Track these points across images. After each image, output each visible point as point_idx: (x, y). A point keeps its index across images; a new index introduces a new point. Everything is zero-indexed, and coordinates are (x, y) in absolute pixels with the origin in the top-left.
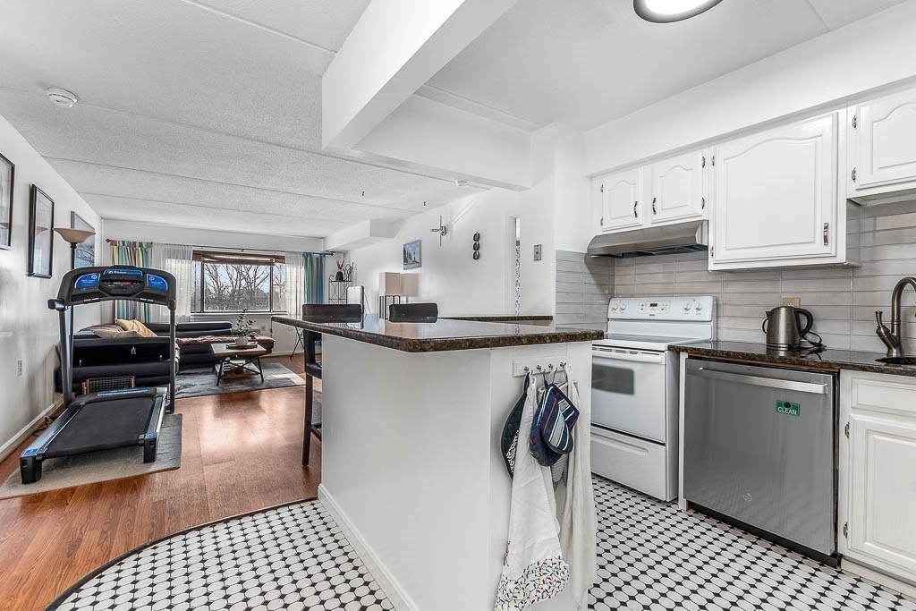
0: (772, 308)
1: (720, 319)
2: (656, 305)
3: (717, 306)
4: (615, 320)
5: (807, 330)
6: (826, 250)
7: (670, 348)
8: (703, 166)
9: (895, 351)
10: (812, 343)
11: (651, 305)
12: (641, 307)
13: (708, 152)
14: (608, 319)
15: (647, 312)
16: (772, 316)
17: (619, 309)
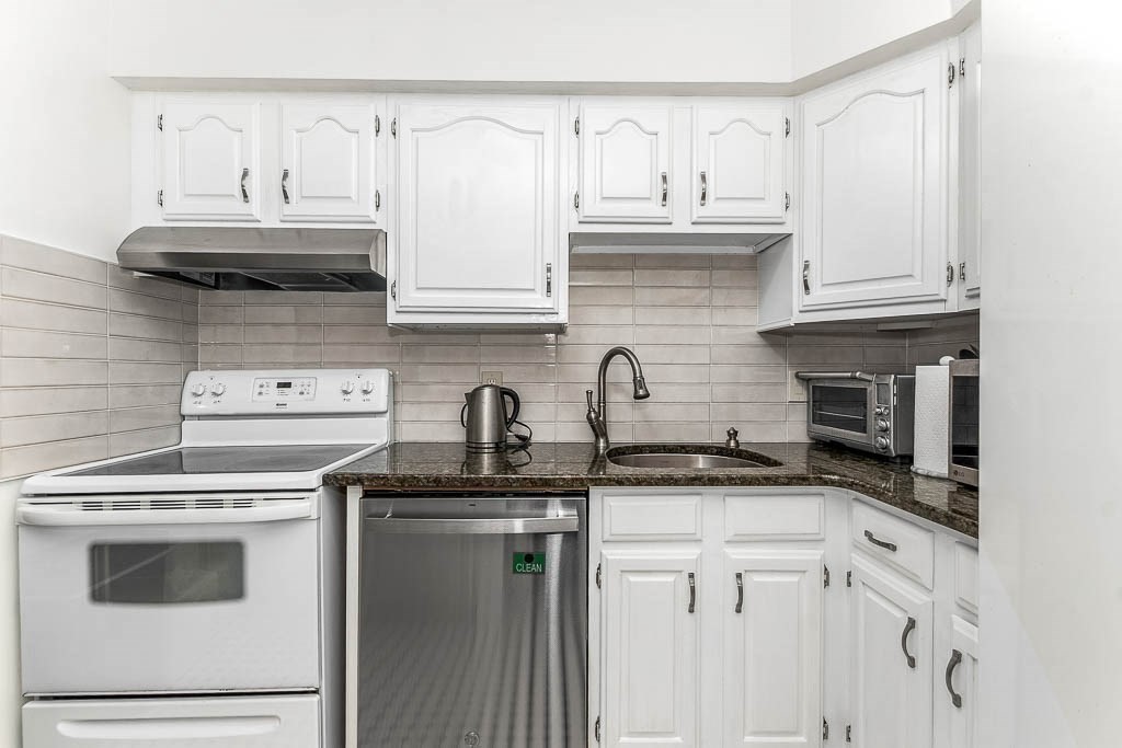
0: (474, 387)
1: (398, 407)
2: (288, 385)
3: (394, 384)
4: (200, 417)
5: (514, 419)
6: (548, 303)
7: (327, 480)
8: (378, 131)
9: (602, 440)
10: (517, 436)
11: (280, 385)
12: (258, 390)
13: (384, 107)
14: (183, 417)
15: (271, 400)
16: (473, 399)
17: (208, 394)
